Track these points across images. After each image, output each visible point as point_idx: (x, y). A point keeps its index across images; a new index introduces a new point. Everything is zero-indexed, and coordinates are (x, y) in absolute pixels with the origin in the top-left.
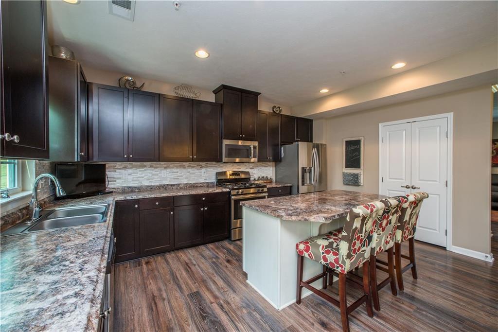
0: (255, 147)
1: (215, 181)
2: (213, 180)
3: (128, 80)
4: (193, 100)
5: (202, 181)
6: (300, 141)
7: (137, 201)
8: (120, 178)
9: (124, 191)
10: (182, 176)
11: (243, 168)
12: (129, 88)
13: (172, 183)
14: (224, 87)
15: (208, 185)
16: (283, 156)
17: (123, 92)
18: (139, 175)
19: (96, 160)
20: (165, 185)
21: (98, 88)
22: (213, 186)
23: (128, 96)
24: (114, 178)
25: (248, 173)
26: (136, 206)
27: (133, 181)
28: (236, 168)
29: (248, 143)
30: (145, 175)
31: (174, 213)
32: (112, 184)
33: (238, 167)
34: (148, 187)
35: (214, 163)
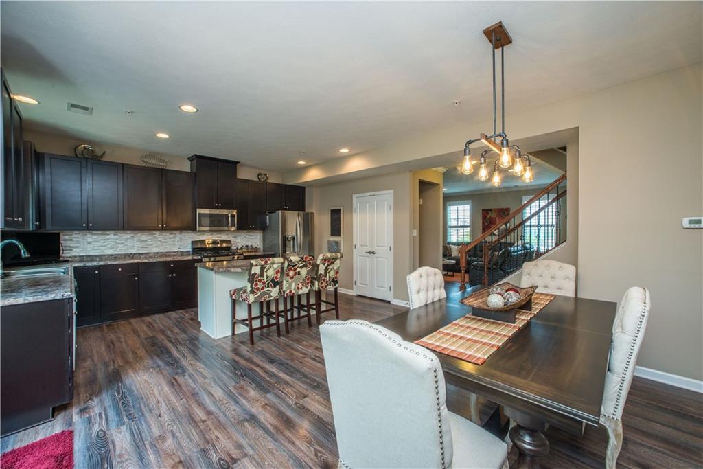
0: (233, 216)
1: (191, 250)
2: (189, 248)
3: (85, 148)
4: (162, 169)
5: (176, 250)
6: (288, 210)
7: (99, 268)
8: (77, 247)
9: (82, 259)
10: (152, 245)
11: (224, 237)
12: (87, 157)
13: (140, 252)
14: (197, 156)
15: (182, 253)
16: (268, 225)
17: (81, 162)
18: (100, 244)
19: (49, 228)
20: (131, 254)
21: (51, 158)
22: (189, 255)
23: (87, 166)
24: (70, 247)
25: (229, 242)
26: (97, 272)
27: (93, 250)
28: (217, 237)
29: (225, 212)
30: (108, 244)
31: (138, 279)
32: (67, 253)
33: (219, 235)
34: (112, 255)
35: (190, 231)
